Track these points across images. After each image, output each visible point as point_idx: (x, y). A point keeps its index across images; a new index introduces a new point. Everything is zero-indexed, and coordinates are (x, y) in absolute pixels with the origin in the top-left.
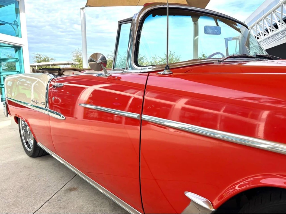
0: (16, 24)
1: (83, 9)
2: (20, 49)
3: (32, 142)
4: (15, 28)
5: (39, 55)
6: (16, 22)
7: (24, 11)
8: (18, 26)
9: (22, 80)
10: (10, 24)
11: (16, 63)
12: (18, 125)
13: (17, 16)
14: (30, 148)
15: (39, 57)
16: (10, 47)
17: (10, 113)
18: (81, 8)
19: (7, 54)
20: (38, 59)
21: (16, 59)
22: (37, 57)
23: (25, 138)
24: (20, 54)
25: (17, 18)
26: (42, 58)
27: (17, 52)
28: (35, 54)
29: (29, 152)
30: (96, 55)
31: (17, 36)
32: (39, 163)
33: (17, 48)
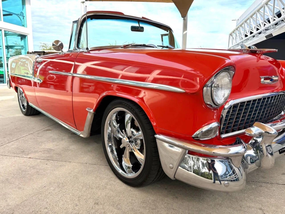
0: (22, 15)
1: (83, 2)
2: (25, 38)
3: (25, 104)
4: (21, 19)
5: (45, 45)
6: (23, 13)
7: (30, 4)
8: (24, 17)
9: (23, 61)
10: (17, 15)
11: (22, 50)
12: (17, 93)
13: (23, 8)
14: (24, 109)
15: (45, 46)
16: (17, 36)
17: (12, 86)
18: (82, 2)
19: (16, 43)
20: (44, 48)
21: (22, 46)
22: (43, 46)
23: (22, 103)
24: (25, 42)
25: (24, 9)
26: (48, 47)
27: (23, 40)
28: (41, 43)
29: (24, 112)
30: (57, 42)
31: (23, 26)
32: (30, 119)
33: (23, 37)
